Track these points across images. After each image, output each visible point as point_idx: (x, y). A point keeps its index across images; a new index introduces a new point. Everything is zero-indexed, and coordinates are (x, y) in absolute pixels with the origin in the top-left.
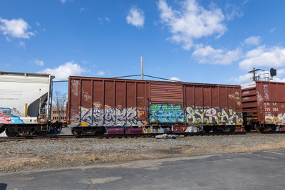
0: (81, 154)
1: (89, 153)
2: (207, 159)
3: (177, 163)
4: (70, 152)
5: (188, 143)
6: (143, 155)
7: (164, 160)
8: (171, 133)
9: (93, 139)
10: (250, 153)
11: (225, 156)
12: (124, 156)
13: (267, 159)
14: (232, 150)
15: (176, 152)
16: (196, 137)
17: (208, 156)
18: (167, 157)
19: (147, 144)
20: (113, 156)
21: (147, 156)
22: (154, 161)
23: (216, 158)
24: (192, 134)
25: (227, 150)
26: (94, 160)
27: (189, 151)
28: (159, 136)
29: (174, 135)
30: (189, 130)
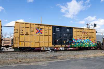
0: (13, 59)
1: (16, 59)
2: (68, 61)
3: (55, 63)
4: (8, 58)
5: (60, 54)
6: (41, 59)
7: (50, 61)
8: (53, 50)
9: (19, 53)
10: (85, 58)
11: (75, 60)
12: (32, 60)
14: (78, 57)
15: (55, 58)
16: (63, 51)
17: (68, 60)
18: (51, 60)
19: (43, 55)
20: (27, 60)
21: (42, 60)
22: (45, 62)
23: (71, 60)
24: (62, 50)
25: (76, 57)
26: (18, 61)
27: (60, 57)
28: (48, 51)
29: (55, 51)
30: (61, 49)
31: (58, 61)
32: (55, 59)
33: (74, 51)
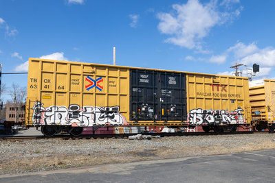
0: (42, 158)
2: (184, 162)
3: (152, 166)
5: (165, 144)
6: (114, 158)
7: (137, 164)
8: (146, 133)
9: (57, 140)
10: (230, 155)
11: (204, 159)
12: (93, 159)
13: (247, 162)
14: (212, 152)
15: (150, 155)
16: (173, 137)
17: (185, 159)
18: (141, 160)
19: (118, 146)
20: (79, 159)
21: (118, 159)
22: (126, 165)
23: (194, 161)
24: (169, 134)
25: (206, 151)
26: (56, 163)
27: (164, 153)
28: (133, 137)
29: (149, 136)
30: (166, 130)
31: (159, 161)
32: (152, 157)
33: (199, 137)
